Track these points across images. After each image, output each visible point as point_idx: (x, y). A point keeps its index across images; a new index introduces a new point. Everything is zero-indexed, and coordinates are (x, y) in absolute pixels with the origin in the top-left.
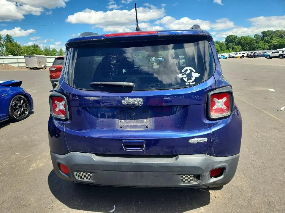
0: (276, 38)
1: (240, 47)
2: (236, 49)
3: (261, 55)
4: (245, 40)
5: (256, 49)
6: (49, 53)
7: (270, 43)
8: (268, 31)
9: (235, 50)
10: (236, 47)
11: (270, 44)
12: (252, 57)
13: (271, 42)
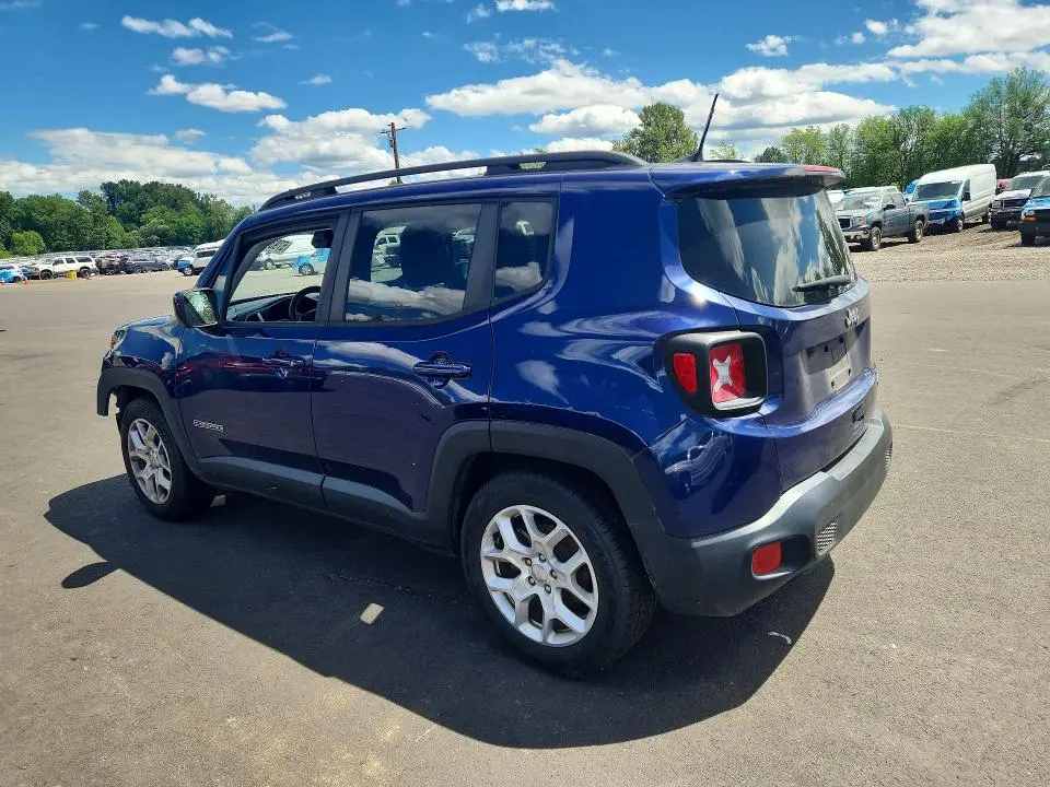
0: (158, 208)
1: (34, 235)
2: (21, 243)
3: (149, 265)
4: (50, 213)
5: (100, 244)
7: (143, 224)
8: (123, 182)
9: (18, 249)
10: (16, 235)
11: (143, 228)
12: (118, 273)
13: (147, 221)
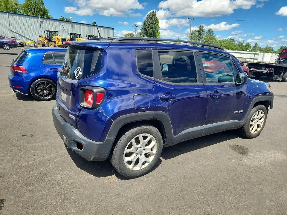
6: (241, 48)
